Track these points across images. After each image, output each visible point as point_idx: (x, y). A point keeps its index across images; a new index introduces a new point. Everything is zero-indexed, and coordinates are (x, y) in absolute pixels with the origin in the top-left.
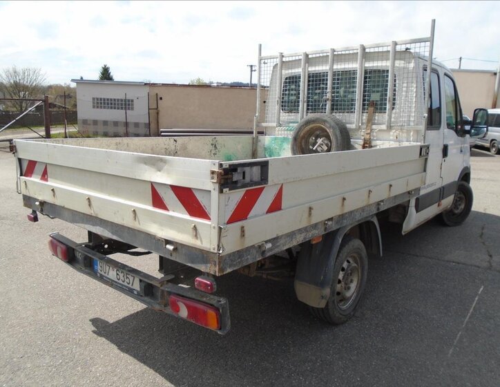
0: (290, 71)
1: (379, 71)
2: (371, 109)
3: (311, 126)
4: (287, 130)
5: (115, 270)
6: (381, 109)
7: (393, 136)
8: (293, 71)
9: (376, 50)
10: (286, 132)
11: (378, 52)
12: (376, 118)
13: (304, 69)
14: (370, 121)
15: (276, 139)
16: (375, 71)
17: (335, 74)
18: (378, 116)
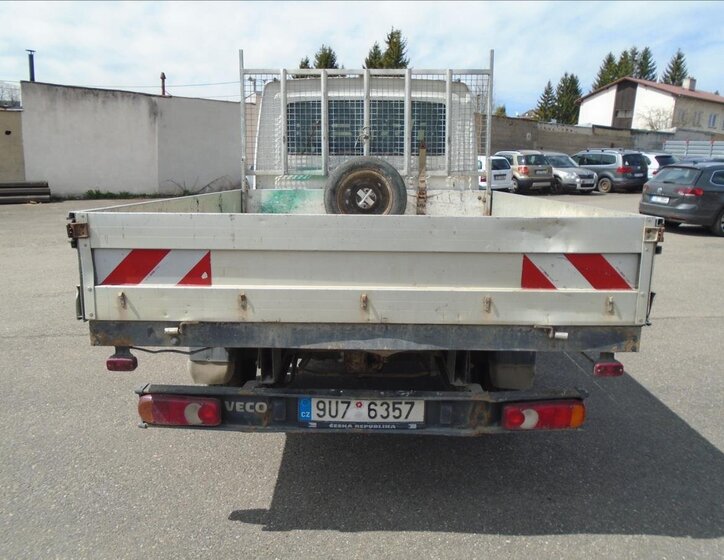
0: (298, 95)
1: (429, 104)
2: (423, 151)
3: (357, 173)
4: (296, 179)
5: (366, 404)
6: (440, 151)
7: (450, 183)
8: (303, 95)
9: (425, 77)
10: (294, 183)
11: (427, 80)
12: (427, 161)
13: (326, 94)
14: (422, 166)
15: (280, 192)
16: (424, 104)
17: (373, 103)
18: (430, 160)
